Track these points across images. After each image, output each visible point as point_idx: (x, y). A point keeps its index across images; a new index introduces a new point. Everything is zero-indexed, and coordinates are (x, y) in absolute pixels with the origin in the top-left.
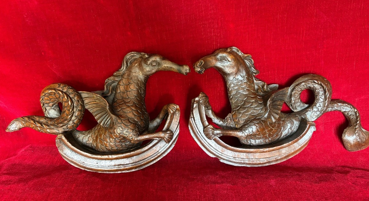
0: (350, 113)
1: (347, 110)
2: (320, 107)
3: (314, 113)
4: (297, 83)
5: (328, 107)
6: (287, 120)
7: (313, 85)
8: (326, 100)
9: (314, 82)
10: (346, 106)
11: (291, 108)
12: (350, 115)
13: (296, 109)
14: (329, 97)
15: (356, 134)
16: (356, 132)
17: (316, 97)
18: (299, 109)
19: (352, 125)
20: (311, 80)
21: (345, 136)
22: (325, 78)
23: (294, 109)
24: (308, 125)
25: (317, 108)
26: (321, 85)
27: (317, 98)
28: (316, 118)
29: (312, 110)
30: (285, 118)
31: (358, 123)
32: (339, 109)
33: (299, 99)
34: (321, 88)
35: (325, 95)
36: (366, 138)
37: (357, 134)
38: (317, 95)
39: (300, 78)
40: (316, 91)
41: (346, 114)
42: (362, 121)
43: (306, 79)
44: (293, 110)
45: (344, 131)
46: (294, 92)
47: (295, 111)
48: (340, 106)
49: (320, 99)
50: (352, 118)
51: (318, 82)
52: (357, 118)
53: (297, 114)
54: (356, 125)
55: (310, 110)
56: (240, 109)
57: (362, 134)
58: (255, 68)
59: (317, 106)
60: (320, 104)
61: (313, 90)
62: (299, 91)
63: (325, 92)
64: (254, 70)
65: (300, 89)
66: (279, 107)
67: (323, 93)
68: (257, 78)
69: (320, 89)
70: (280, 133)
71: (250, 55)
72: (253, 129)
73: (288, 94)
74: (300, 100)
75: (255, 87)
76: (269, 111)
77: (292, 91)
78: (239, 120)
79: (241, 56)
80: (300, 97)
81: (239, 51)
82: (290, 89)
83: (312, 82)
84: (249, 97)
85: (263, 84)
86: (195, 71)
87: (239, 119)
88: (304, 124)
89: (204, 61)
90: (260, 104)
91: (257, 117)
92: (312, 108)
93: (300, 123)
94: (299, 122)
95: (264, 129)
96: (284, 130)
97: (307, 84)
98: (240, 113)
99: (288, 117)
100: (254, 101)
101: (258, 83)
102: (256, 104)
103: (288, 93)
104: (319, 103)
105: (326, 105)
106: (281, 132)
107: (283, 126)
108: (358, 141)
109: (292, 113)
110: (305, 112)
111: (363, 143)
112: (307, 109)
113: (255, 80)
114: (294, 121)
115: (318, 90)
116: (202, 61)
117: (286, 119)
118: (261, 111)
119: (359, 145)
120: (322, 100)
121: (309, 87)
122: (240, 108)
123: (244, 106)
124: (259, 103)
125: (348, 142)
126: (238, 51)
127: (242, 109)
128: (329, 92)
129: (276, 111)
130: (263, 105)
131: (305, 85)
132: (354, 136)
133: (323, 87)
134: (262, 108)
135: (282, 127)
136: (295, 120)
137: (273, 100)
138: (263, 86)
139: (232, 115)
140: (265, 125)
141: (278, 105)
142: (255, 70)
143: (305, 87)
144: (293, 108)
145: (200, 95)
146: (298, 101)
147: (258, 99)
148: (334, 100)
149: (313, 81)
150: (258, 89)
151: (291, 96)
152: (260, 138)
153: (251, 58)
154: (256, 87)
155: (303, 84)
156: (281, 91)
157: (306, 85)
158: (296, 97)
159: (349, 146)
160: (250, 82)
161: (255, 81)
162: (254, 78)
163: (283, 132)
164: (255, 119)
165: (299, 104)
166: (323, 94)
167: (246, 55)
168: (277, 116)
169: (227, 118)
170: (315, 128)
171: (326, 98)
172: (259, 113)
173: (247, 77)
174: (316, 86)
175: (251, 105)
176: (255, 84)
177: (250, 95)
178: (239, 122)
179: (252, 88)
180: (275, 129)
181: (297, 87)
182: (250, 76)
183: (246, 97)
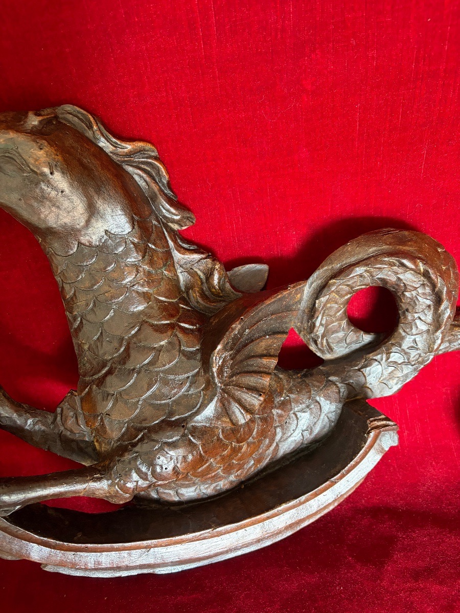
2: (417, 349)
3: (391, 368)
4: (337, 266)
6: (297, 401)
7: (396, 273)
8: (437, 327)
9: (403, 265)
11: (313, 348)
13: (331, 349)
14: (449, 317)
17: (404, 313)
18: (341, 351)
20: (390, 254)
22: (439, 246)
23: (323, 352)
24: (372, 434)
25: (406, 353)
27: (406, 317)
29: (388, 358)
30: (290, 391)
33: (341, 319)
34: (423, 285)
35: (437, 309)
38: (407, 310)
39: (349, 247)
40: (407, 294)
43: (372, 250)
44: (319, 354)
46: (323, 299)
47: (328, 356)
49: (418, 322)
51: (417, 266)
53: (334, 374)
55: (378, 357)
56: (109, 378)
59: (405, 346)
60: (415, 341)
61: (396, 292)
62: (344, 293)
63: (438, 301)
64: (168, 211)
65: (348, 285)
66: (265, 361)
67: (428, 302)
69: (420, 291)
70: (272, 448)
71: (148, 146)
73: (304, 305)
74: (344, 323)
75: (180, 275)
76: (219, 390)
77: (319, 292)
78: (103, 426)
79: (107, 151)
80: (345, 312)
81: (95, 128)
82: (307, 289)
83: (392, 264)
84: (146, 326)
85: (210, 266)
87: (102, 419)
90: (189, 356)
91: (171, 414)
92: (388, 353)
93: (343, 409)
94: (340, 406)
95: (201, 460)
96: (285, 437)
97: (372, 270)
98: (107, 396)
99: (303, 387)
100: (163, 343)
101: (188, 263)
103: (300, 302)
104: (413, 337)
105: (436, 346)
106: (275, 444)
107: (281, 426)
109: (315, 371)
110: (362, 367)
112: (371, 356)
113: (180, 248)
114: (322, 400)
115: (414, 293)
117: (292, 396)
118: (190, 386)
120: (423, 327)
121: (382, 280)
122: (110, 372)
123: (124, 363)
124: (184, 353)
126: (90, 127)
128: (450, 297)
129: (252, 380)
130: (199, 364)
131: (366, 275)
133: (434, 286)
134: (193, 376)
135: (278, 430)
136: (327, 397)
138: (209, 275)
139: (82, 400)
140: (203, 445)
141: (262, 356)
143: (368, 280)
144: (320, 350)
146: (340, 326)
147: (180, 335)
149: (399, 261)
150: (189, 287)
151: (312, 312)
153: (156, 158)
154: (183, 278)
155: (359, 270)
156: (274, 302)
157: (371, 273)
158: (332, 313)
160: (151, 263)
161: (177, 255)
162: (171, 243)
163: (280, 444)
165: (341, 334)
166: (429, 306)
167: (129, 147)
168: (257, 401)
169: (62, 410)
170: (396, 438)
171: (438, 321)
172: (185, 396)
173: (136, 240)
174: (408, 277)
175: (151, 363)
176: (177, 266)
177: (150, 317)
178: (105, 432)
179: (163, 287)
180: (248, 445)
181: (334, 283)
182: (153, 236)
183: (133, 327)
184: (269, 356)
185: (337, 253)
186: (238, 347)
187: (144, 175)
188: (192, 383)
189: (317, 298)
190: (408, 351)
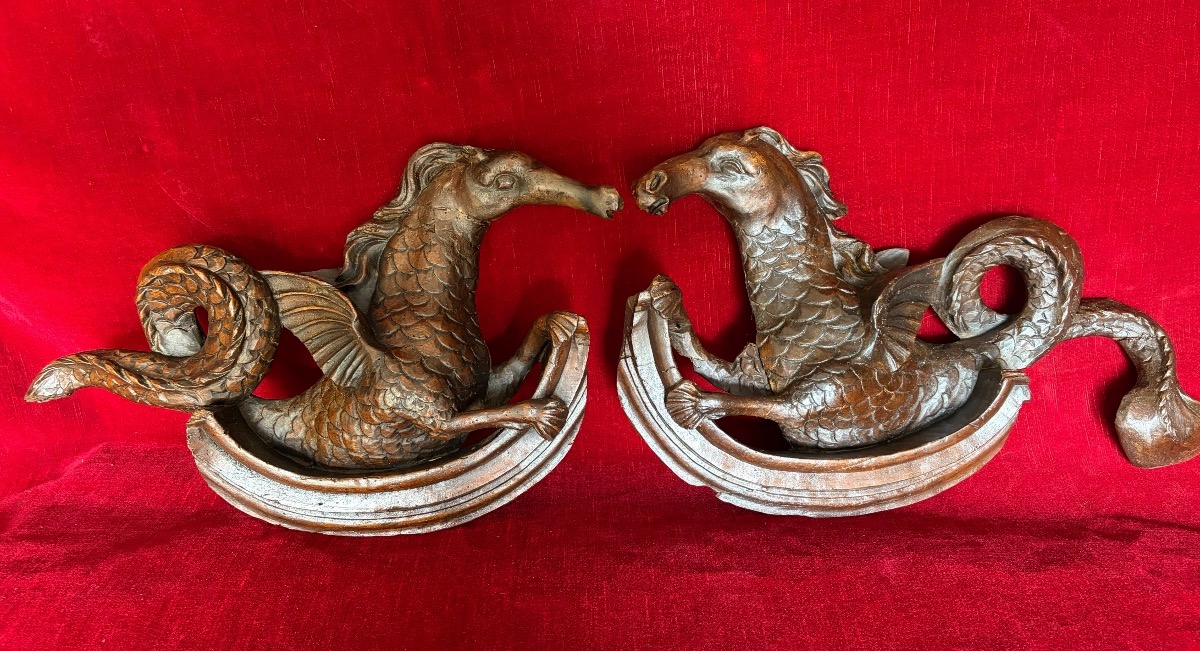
0: (1142, 344)
1: (1132, 334)
2: (1047, 322)
3: (1023, 342)
4: (971, 246)
5: (1069, 323)
6: (937, 367)
7: (1022, 251)
8: (1063, 300)
9: (1027, 243)
10: (1130, 320)
11: (949, 325)
12: (1144, 349)
13: (967, 328)
14: (1073, 290)
15: (1161, 410)
16: (1161, 405)
17: (1032, 290)
18: (976, 330)
19: (1148, 384)
20: (1016, 234)
21: (1124, 419)
22: (1062, 230)
23: (958, 331)
24: (1005, 383)
25: (1035, 326)
26: (1047, 251)
27: (1034, 293)
28: (1032, 359)
29: (1019, 333)
30: (931, 357)
31: (1168, 374)
32: (1106, 330)
33: (975, 297)
34: (1047, 261)
35: (1061, 282)
36: (1192, 426)
37: (1164, 411)
38: (1034, 285)
39: (980, 230)
40: (1033, 270)
41: (1130, 345)
42: (1180, 368)
43: (999, 231)
44: (955, 332)
45: (1122, 403)
46: (959, 274)
47: (963, 335)
48: (1108, 320)
49: (1045, 296)
50: (1150, 361)
51: (1039, 243)
52: (1165, 358)
53: (969, 348)
54: (1163, 381)
55: (1011, 332)
56: (785, 329)
57: (1183, 414)
58: (834, 196)
59: (1035, 320)
60: (1044, 314)
61: (1023, 269)
62: (977, 270)
63: (1061, 275)
64: (829, 203)
65: (981, 263)
66: (911, 322)
67: (1053, 277)
68: (841, 228)
69: (1044, 266)
70: (915, 407)
71: (817, 154)
72: (825, 394)
73: (942, 281)
74: (978, 302)
75: (834, 256)
76: (877, 335)
77: (954, 269)
78: (780, 366)
79: (789, 158)
80: (978, 291)
81: (783, 142)
82: (946, 265)
83: (1017, 243)
84: (813, 291)
85: (861, 248)
86: (637, 207)
87: (779, 361)
88: (990, 378)
89: (667, 173)
90: (850, 312)
91: (838, 355)
92: (1020, 328)
94: (977, 373)
95: (861, 395)
96: (927, 397)
97: (1001, 248)
98: (784, 343)
99: (941, 356)
100: (827, 302)
101: (842, 246)
102: (836, 313)
103: (939, 276)
104: (1042, 311)
105: (1064, 318)
106: (917, 404)
107: (924, 387)
108: (1168, 436)
109: (952, 345)
110: (997, 341)
111: (1185, 440)
112: (1003, 331)
113: (834, 234)
114: (959, 367)
115: (1039, 269)
116: (661, 173)
117: (933, 362)
118: (852, 336)
119: (1172, 449)
120: (1049, 301)
121: (1011, 258)
122: (785, 325)
123: (797, 318)
124: (845, 310)
125: (1136, 438)
126: (779, 141)
127: (791, 330)
128: (1073, 273)
129: (901, 336)
130: (859, 318)
131: (996, 253)
132: (1156, 418)
133: (1055, 260)
134: (855, 327)
135: (921, 390)
136: (964, 365)
137: (890, 299)
138: (859, 256)
139: (759, 350)
140: (863, 381)
141: (908, 318)
142: (833, 203)
143: (997, 258)
144: (956, 326)
145: (655, 283)
146: (974, 304)
147: (841, 297)
148: (1089, 302)
149: (1022, 239)
150: (841, 266)
151: (949, 287)
152: (850, 422)
153: (821, 164)
154: (837, 258)
155: (990, 247)
157: (999, 251)
158: (967, 290)
159: (1140, 449)
160: (817, 244)
161: (833, 239)
162: (829, 229)
163: (923, 405)
164: (832, 363)
165: (975, 313)
166: (1054, 281)
167: (803, 155)
168: (905, 354)
169: (741, 359)
170: (1029, 393)
171: (1063, 294)
172: (847, 343)
173: (806, 224)
174: (1033, 255)
175: (820, 317)
176: (832, 248)
177: (816, 284)
178: (782, 371)
179: (824, 262)
180: (897, 395)
181: (968, 260)
182: (818, 222)
183: (803, 292)
184: (913, 318)
185: (970, 235)
186: (893, 304)
187: (813, 177)
188: (853, 333)
189: (954, 274)
190: (1038, 324)
